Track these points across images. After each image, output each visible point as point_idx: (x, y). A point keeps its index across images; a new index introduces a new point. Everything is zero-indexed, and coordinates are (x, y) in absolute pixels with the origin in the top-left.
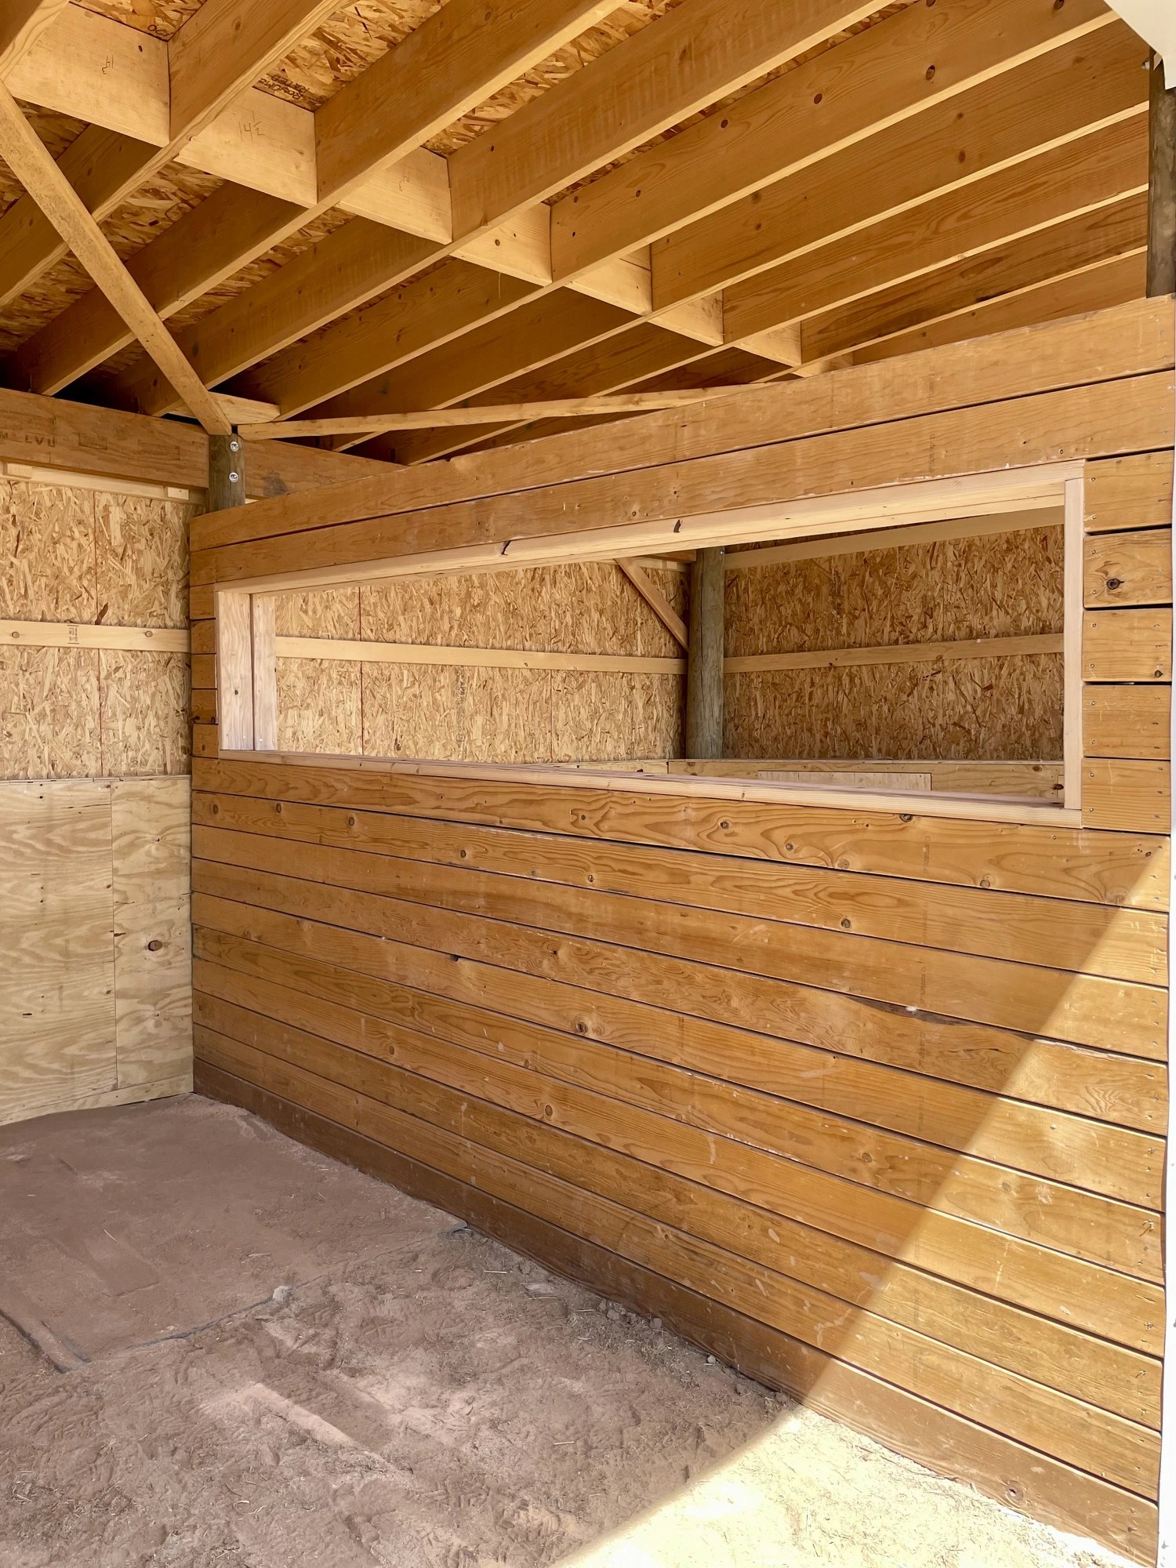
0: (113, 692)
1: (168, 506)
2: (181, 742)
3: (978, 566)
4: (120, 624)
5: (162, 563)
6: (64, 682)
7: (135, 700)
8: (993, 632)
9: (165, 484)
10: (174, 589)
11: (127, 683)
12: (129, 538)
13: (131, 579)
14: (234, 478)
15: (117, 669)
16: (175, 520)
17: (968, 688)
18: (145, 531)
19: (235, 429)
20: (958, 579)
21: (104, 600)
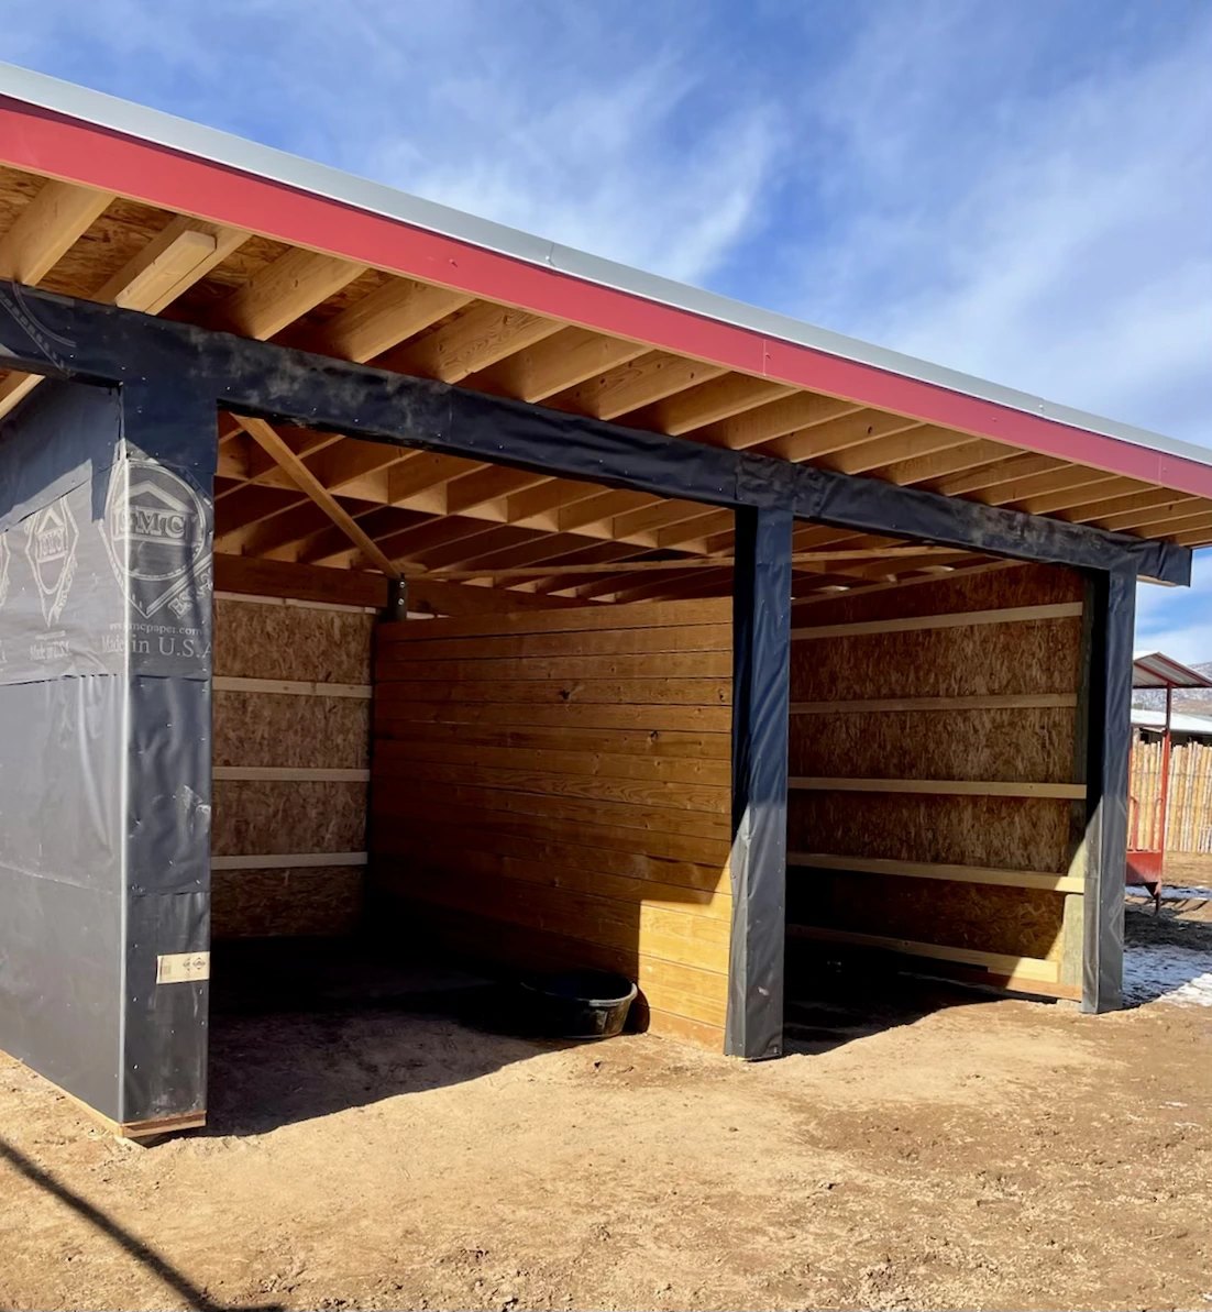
0: (331, 720)
1: (365, 617)
2: (366, 748)
3: (860, 653)
4: (337, 682)
5: (360, 648)
6: (308, 715)
7: (343, 724)
8: (866, 696)
9: (363, 606)
10: (366, 663)
11: (339, 715)
12: (344, 635)
13: (344, 657)
14: (401, 601)
15: (334, 707)
16: (368, 624)
17: (852, 731)
18: (351, 630)
19: (403, 575)
20: (849, 662)
21: (330, 669)
